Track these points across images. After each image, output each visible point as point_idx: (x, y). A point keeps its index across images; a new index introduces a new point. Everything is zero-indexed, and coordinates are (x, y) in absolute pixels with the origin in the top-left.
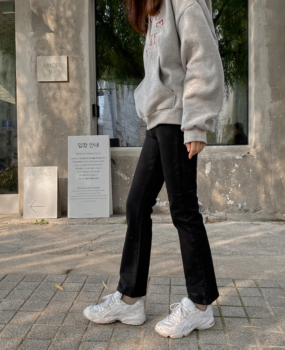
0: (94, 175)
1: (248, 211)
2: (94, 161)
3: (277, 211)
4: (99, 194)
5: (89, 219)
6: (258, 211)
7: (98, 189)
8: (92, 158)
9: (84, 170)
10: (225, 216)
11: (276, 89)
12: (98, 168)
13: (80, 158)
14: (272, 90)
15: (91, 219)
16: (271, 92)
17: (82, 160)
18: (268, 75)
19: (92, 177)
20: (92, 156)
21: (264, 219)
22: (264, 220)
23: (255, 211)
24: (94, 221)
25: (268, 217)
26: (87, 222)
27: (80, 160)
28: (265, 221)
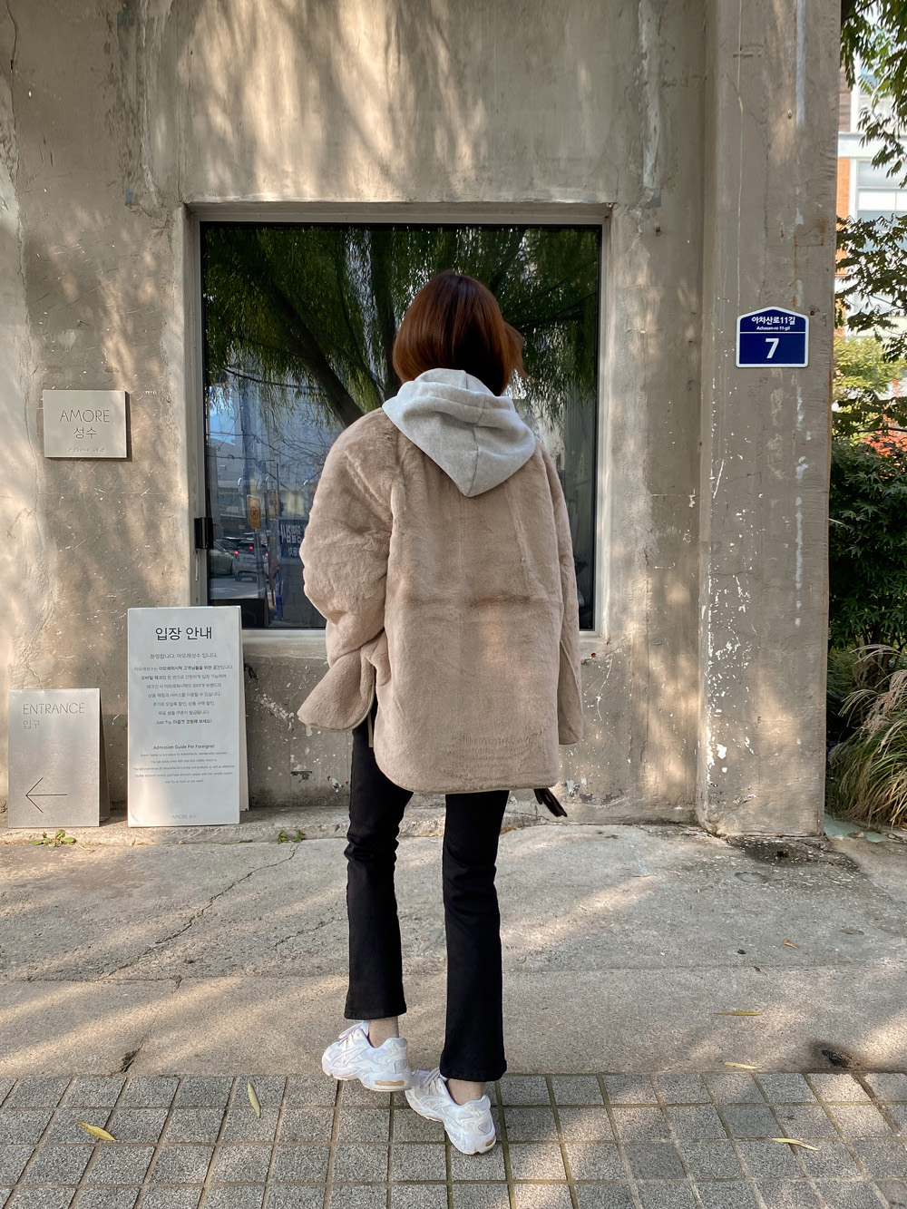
0: (199, 713)
1: (590, 798)
2: (199, 676)
3: (660, 798)
4: (213, 763)
5: (186, 831)
6: (615, 798)
7: (209, 750)
8: (193, 668)
9: (171, 699)
10: (534, 813)
11: (664, 497)
12: (210, 695)
13: (161, 668)
14: (655, 499)
15: (190, 829)
16: (651, 504)
17: (167, 673)
18: (644, 462)
19: (193, 717)
20: (193, 662)
21: (628, 820)
22: (628, 822)
23: (608, 799)
24: (199, 835)
25: (637, 815)
26: (178, 836)
27: (160, 673)
28: (631, 825)
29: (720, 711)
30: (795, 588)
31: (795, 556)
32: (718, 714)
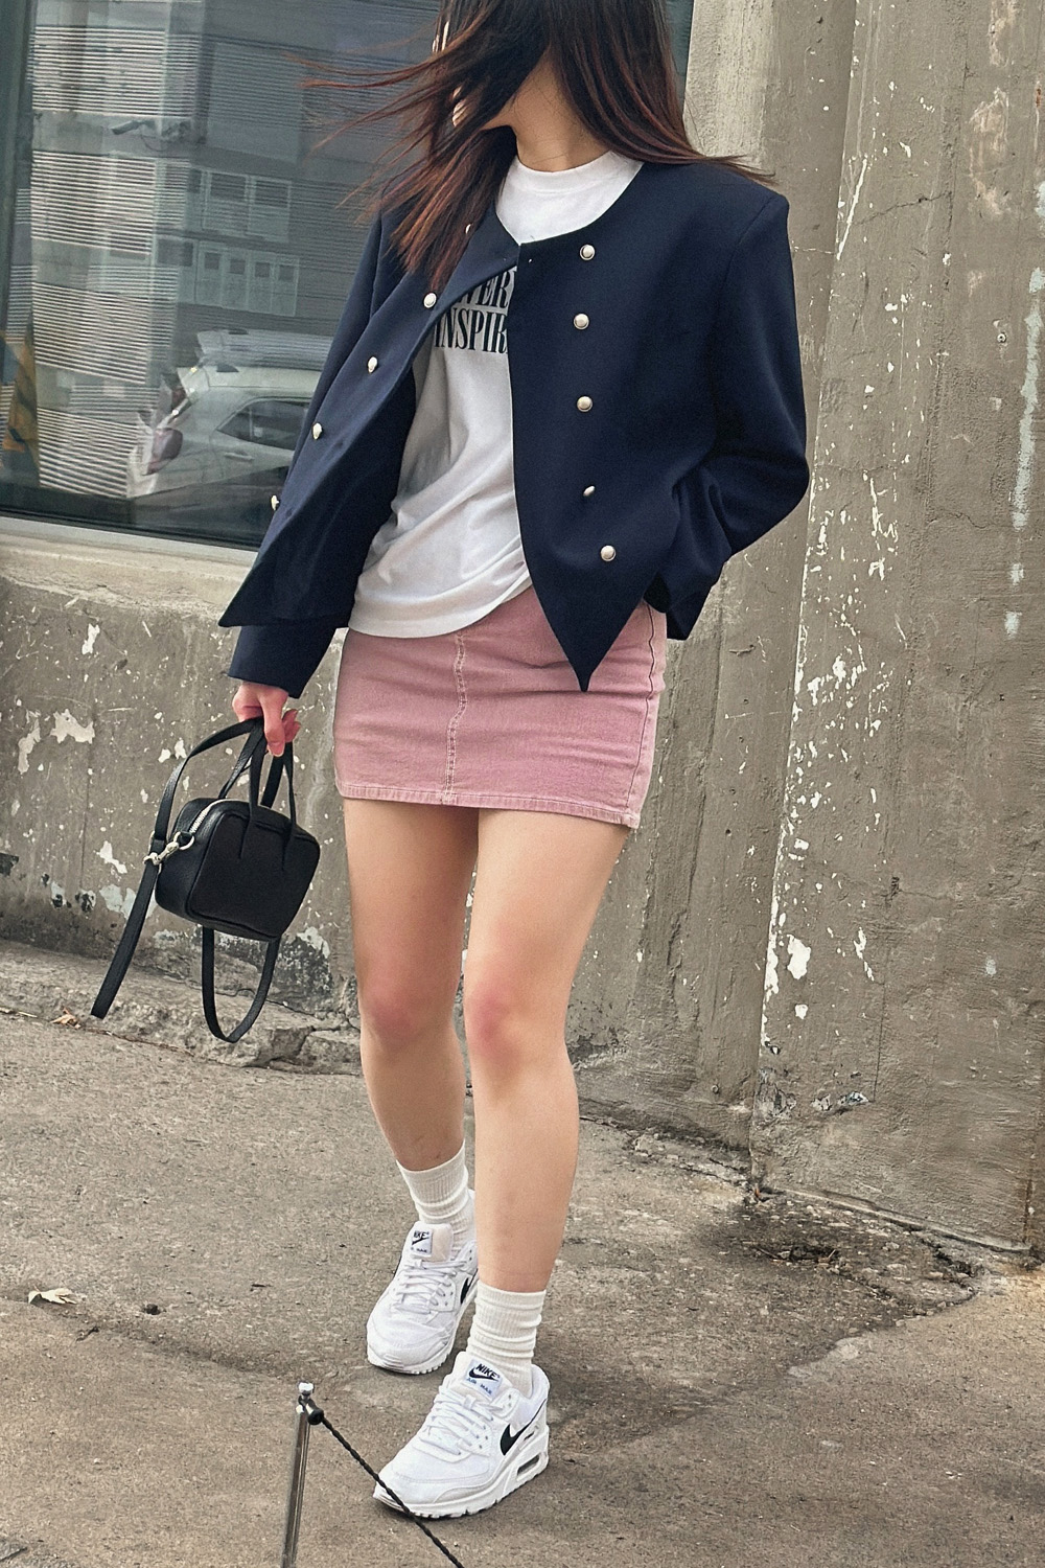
3: (700, 1072)
6: (599, 1049)
21: (623, 1113)
23: (582, 1047)
25: (645, 1105)
29: (804, 845)
30: (1010, 523)
31: (1017, 436)
32: (799, 852)
